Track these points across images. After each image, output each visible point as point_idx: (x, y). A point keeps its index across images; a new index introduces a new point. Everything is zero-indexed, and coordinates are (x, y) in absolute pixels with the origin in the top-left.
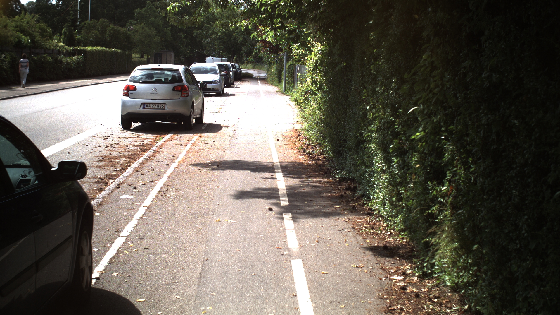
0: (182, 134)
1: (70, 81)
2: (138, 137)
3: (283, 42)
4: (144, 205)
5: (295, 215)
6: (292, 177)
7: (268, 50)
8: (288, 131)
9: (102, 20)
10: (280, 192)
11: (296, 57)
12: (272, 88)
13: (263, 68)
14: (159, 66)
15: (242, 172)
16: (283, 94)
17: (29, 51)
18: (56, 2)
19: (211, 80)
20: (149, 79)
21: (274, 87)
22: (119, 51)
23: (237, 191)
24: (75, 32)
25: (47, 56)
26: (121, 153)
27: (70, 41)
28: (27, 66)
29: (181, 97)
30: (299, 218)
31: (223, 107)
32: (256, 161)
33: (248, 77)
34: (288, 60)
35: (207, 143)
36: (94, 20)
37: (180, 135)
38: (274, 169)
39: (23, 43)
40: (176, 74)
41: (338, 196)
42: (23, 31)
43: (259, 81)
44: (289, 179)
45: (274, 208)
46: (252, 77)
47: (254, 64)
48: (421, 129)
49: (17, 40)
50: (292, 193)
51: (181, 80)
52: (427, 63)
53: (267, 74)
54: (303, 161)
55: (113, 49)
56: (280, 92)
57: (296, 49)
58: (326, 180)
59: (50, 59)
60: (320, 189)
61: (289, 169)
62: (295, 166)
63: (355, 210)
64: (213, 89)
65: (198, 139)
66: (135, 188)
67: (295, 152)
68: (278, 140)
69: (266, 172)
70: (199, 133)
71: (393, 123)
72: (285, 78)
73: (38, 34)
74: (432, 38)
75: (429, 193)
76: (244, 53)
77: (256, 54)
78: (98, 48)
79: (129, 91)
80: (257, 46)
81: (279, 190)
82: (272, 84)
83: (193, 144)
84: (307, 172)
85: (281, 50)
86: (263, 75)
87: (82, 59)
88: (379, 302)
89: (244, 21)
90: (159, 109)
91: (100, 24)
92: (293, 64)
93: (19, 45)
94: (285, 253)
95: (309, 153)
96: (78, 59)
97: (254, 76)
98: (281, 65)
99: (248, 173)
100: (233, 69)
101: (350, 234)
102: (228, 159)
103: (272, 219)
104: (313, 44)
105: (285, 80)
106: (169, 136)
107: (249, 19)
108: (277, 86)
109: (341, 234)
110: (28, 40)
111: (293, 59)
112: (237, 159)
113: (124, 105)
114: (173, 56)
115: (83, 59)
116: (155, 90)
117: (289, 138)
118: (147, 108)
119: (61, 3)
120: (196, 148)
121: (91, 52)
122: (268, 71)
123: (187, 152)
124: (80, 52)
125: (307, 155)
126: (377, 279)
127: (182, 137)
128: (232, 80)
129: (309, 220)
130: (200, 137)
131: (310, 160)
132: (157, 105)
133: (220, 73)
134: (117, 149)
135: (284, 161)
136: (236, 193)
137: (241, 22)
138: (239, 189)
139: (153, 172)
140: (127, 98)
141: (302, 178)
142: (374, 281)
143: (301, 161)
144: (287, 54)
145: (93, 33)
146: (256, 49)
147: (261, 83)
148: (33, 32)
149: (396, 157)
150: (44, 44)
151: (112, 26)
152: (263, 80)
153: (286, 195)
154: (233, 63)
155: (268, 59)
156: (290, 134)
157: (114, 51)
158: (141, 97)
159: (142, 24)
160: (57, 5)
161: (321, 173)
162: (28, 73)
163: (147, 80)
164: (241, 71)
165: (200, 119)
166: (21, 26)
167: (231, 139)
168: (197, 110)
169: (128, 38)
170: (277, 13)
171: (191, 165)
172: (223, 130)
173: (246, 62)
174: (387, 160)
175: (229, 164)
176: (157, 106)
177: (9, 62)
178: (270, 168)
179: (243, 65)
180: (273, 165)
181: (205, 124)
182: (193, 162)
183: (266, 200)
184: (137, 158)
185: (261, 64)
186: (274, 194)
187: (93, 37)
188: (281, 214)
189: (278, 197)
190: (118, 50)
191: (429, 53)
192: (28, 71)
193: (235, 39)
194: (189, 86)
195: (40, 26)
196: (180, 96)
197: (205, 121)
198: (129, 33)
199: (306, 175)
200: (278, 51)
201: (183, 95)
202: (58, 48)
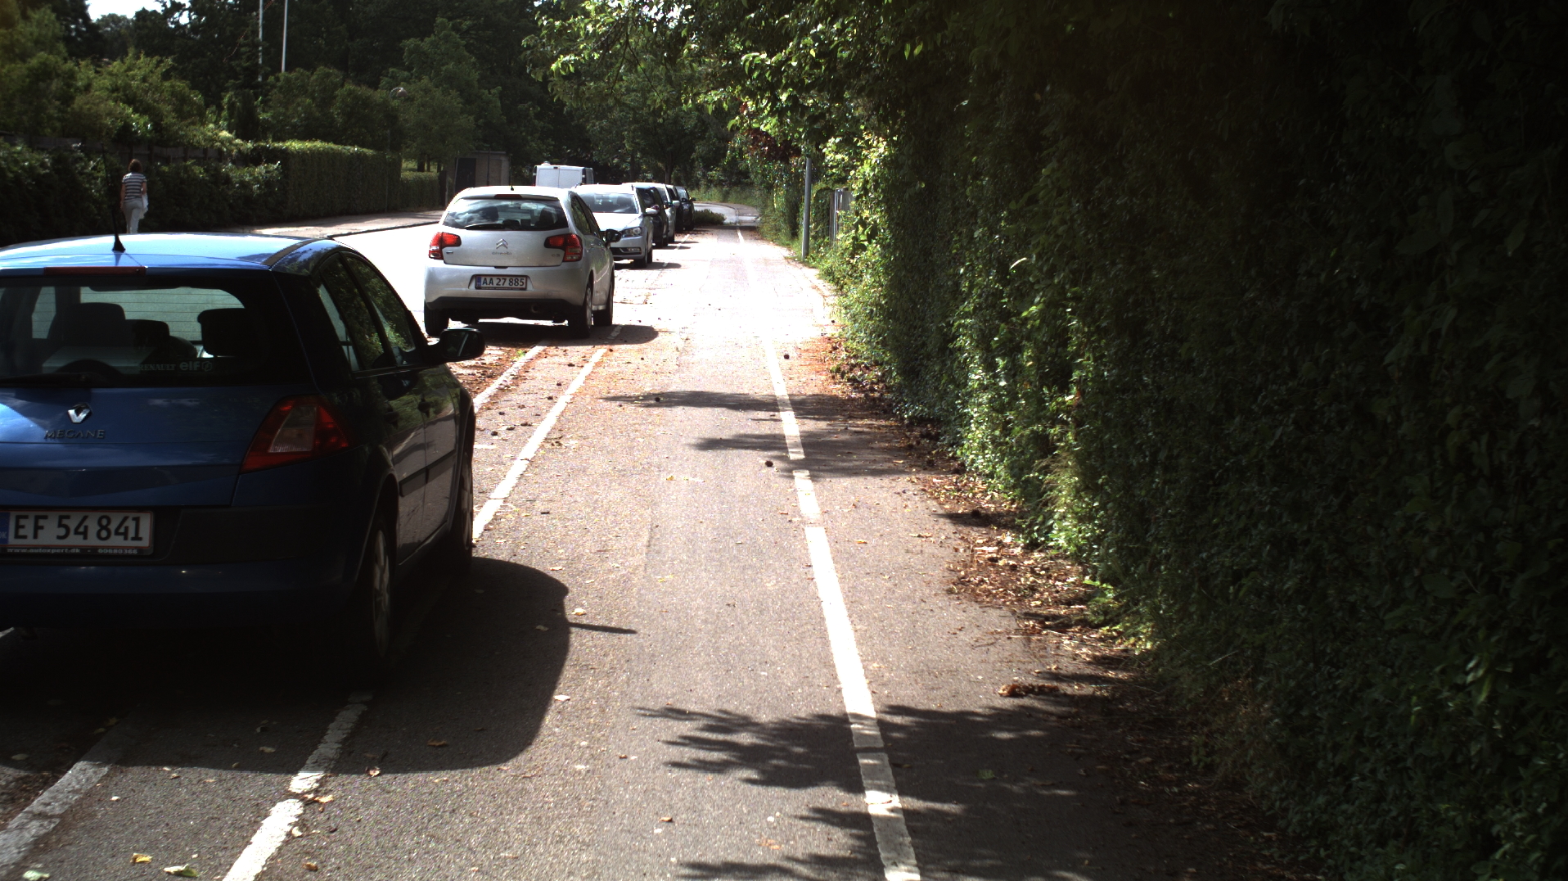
0: (567, 345)
3: (800, 134)
4: (522, 455)
5: (816, 473)
6: (814, 419)
7: (763, 152)
8: (809, 340)
9: (321, 70)
10: (787, 441)
11: (834, 170)
12: (772, 252)
13: (749, 200)
14: (513, 189)
15: (709, 410)
16: (801, 265)
17: (147, 152)
18: (190, 17)
20: (488, 219)
21: (778, 248)
22: (369, 152)
24: (257, 103)
25: (194, 164)
27: (245, 126)
28: (143, 193)
29: (564, 261)
30: (824, 477)
31: (652, 292)
33: (711, 223)
34: (815, 177)
35: (628, 363)
36: (302, 70)
37: (564, 348)
38: (778, 405)
39: (136, 132)
40: (553, 210)
41: (904, 447)
42: (130, 101)
43: (739, 234)
44: (806, 421)
45: (777, 464)
46: (722, 224)
47: (726, 188)
48: (1037, 299)
49: (120, 124)
50: (810, 442)
51: (563, 222)
52: (1049, 181)
53: (762, 214)
54: (839, 393)
55: (354, 146)
56: (793, 259)
57: (832, 152)
58: (883, 423)
59: (200, 173)
60: (868, 437)
61: (808, 406)
62: (821, 401)
63: (933, 466)
64: (625, 249)
65: (605, 355)
66: (495, 434)
67: (823, 378)
69: (761, 410)
70: (606, 344)
71: (998, 295)
72: (808, 224)
73: (169, 108)
74: (1061, 137)
75: (1045, 407)
76: (701, 157)
77: (734, 162)
78: (315, 143)
79: (443, 247)
80: (735, 142)
81: (786, 438)
82: (776, 240)
83: (598, 364)
84: (845, 410)
85: (798, 152)
86: (749, 218)
87: (277, 172)
88: (946, 574)
89: (713, 93)
90: (512, 289)
91: (316, 80)
92: (827, 189)
93: (125, 137)
94: (794, 520)
96: (267, 172)
97: (727, 221)
98: (799, 191)
99: (723, 412)
100: (674, 202)
101: (917, 498)
102: (678, 390)
103: (772, 478)
104: (869, 140)
105: (808, 230)
106: (538, 349)
107: (725, 87)
108: (788, 245)
109: (899, 498)
110: (145, 125)
111: (827, 176)
112: (698, 390)
113: (432, 280)
114: (505, 165)
115: (280, 173)
116: (503, 245)
117: (811, 354)
118: (485, 285)
119: (203, 20)
120: (603, 372)
121: (301, 155)
122: (764, 206)
123: (588, 378)
124: (272, 155)
125: (848, 384)
126: (951, 550)
127: (567, 351)
128: (671, 231)
129: (842, 480)
130: (611, 350)
131: (855, 392)
132: (508, 279)
133: (643, 210)
135: (797, 393)
136: (700, 441)
137: (706, 93)
138: (706, 437)
139: (523, 410)
140: (439, 264)
141: (835, 420)
142: (947, 553)
143: (834, 392)
144: (812, 163)
145: (299, 105)
146: (733, 149)
147: (745, 239)
148: (158, 102)
149: (1003, 357)
150: (186, 135)
151: (349, 86)
152: (751, 230)
153: (800, 446)
154: (671, 187)
155: (764, 176)
156: (814, 347)
157: (356, 153)
158: (471, 260)
159: (425, 80)
160: (192, 25)
161: (874, 411)
162: (146, 210)
163: (484, 222)
164: (691, 207)
165: (605, 315)
166: (127, 86)
167: (680, 355)
168: (599, 295)
169: (391, 117)
170: (784, 81)
171: (600, 398)
172: (661, 338)
173: (703, 182)
174: (990, 366)
175: (681, 398)
176: (507, 281)
177: (105, 180)
178: (771, 405)
179: (694, 192)
180: (776, 400)
181: (616, 326)
182: (605, 395)
183: (761, 452)
185: (743, 189)
186: (775, 443)
187: (299, 116)
188: (790, 471)
189: (784, 448)
190: (365, 150)
191: (1054, 164)
192: (146, 203)
193: (676, 121)
194: (582, 236)
195: (172, 87)
196: (562, 259)
197: (615, 321)
198: (395, 103)
199: (844, 416)
200: (790, 156)
201: (569, 258)
202: (218, 144)
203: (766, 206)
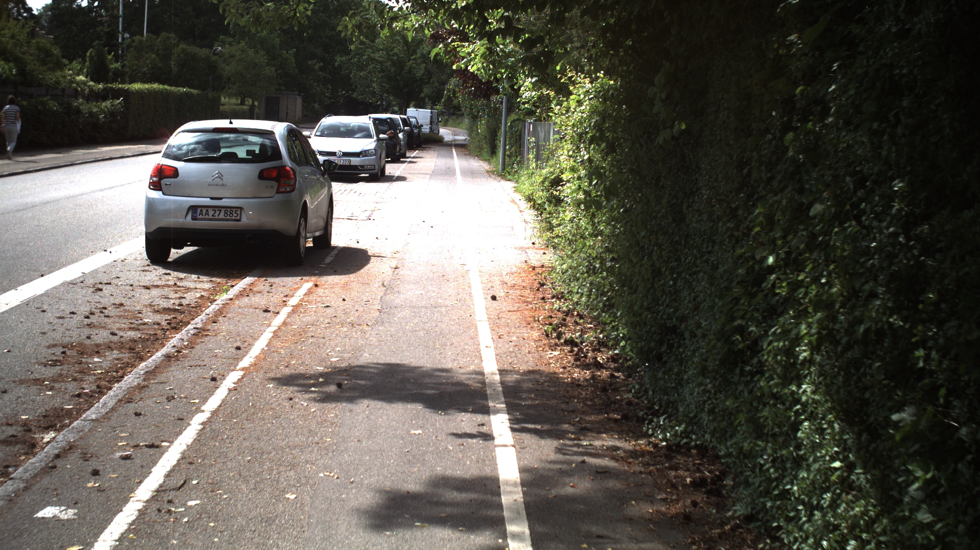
1: (93, 149)
2: (175, 284)
3: (502, 74)
6: (536, 432)
7: (471, 91)
8: (514, 269)
10: (503, 499)
11: (526, 106)
12: (478, 165)
13: (461, 125)
14: (231, 123)
15: (400, 408)
16: (499, 178)
18: (88, 2)
19: (358, 150)
20: (207, 151)
21: (481, 162)
22: (195, 91)
23: (381, 491)
24: (110, 57)
25: (50, 99)
26: (116, 335)
27: (99, 72)
28: (17, 119)
29: (277, 192)
31: (379, 206)
32: (440, 367)
33: (434, 142)
34: (510, 110)
35: (328, 306)
38: (485, 397)
40: (267, 142)
41: (676, 516)
43: (454, 150)
44: (527, 439)
46: (442, 142)
47: (446, 117)
51: (277, 154)
53: (470, 135)
55: (184, 87)
56: (493, 172)
57: (528, 89)
58: (629, 445)
59: (55, 106)
61: (524, 400)
62: (539, 387)
64: (362, 166)
66: (96, 473)
67: (536, 335)
68: (494, 298)
70: (314, 275)
72: (505, 145)
73: (33, 58)
76: (427, 96)
77: (449, 99)
78: (153, 85)
79: (162, 178)
80: (450, 84)
81: (502, 488)
82: (479, 155)
84: (573, 411)
85: (497, 92)
86: (462, 138)
87: (119, 106)
91: (160, 42)
92: (519, 120)
95: (571, 342)
96: (112, 105)
97: (446, 140)
98: (497, 121)
100: (406, 128)
104: (572, 77)
105: (505, 150)
108: (488, 160)
111: (520, 110)
113: (151, 208)
115: (122, 107)
116: (219, 177)
117: (518, 292)
118: (201, 216)
119: (96, 4)
121: (140, 93)
124: (116, 94)
125: (566, 349)
127: (274, 286)
128: (403, 149)
130: (317, 285)
131: (577, 366)
132: (223, 210)
133: (377, 136)
134: (112, 319)
135: (510, 368)
138: (388, 485)
140: (157, 195)
141: (563, 435)
143: (553, 368)
144: (508, 100)
145: (147, 59)
146: (449, 90)
147: (457, 155)
148: (24, 53)
150: (44, 78)
151: (182, 46)
152: (461, 147)
153: (524, 513)
155: (471, 109)
156: (520, 281)
157: (185, 92)
158: (188, 191)
159: (243, 44)
160: (90, 7)
161: (611, 415)
163: (205, 154)
164: (420, 131)
165: (324, 239)
167: (385, 294)
168: (315, 221)
169: (212, 67)
171: (273, 379)
172: (373, 266)
175: (370, 379)
176: (222, 213)
180: (483, 383)
181: (335, 248)
182: (282, 371)
183: (465, 536)
184: (148, 352)
185: (457, 118)
186: (486, 504)
187: (147, 66)
190: (192, 90)
193: (410, 71)
195: (37, 43)
196: (275, 191)
197: (334, 242)
198: (214, 58)
199: (573, 425)
200: (491, 94)
201: (282, 190)
202: (75, 85)
203: (472, 131)
